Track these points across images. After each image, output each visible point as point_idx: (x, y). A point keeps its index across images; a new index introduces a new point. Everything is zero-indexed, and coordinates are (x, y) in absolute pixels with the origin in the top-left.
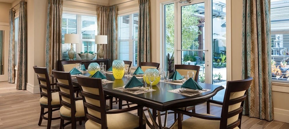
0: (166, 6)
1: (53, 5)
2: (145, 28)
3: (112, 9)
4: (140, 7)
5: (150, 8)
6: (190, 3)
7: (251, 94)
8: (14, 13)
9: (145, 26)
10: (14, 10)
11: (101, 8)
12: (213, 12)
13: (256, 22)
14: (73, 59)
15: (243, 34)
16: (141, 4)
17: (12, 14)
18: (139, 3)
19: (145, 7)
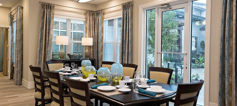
0: (147, 11)
1: (46, 9)
2: (127, 32)
3: (99, 13)
4: (123, 13)
5: (132, 13)
6: (171, 8)
7: (229, 97)
8: (13, 16)
9: (127, 29)
10: (12, 14)
11: (89, 13)
12: (193, 17)
13: (235, 28)
14: (63, 58)
15: (221, 39)
16: (124, 10)
17: (11, 17)
18: (122, 8)
19: (128, 12)
